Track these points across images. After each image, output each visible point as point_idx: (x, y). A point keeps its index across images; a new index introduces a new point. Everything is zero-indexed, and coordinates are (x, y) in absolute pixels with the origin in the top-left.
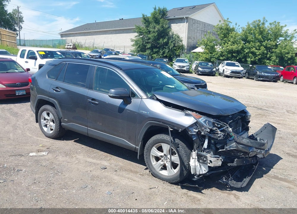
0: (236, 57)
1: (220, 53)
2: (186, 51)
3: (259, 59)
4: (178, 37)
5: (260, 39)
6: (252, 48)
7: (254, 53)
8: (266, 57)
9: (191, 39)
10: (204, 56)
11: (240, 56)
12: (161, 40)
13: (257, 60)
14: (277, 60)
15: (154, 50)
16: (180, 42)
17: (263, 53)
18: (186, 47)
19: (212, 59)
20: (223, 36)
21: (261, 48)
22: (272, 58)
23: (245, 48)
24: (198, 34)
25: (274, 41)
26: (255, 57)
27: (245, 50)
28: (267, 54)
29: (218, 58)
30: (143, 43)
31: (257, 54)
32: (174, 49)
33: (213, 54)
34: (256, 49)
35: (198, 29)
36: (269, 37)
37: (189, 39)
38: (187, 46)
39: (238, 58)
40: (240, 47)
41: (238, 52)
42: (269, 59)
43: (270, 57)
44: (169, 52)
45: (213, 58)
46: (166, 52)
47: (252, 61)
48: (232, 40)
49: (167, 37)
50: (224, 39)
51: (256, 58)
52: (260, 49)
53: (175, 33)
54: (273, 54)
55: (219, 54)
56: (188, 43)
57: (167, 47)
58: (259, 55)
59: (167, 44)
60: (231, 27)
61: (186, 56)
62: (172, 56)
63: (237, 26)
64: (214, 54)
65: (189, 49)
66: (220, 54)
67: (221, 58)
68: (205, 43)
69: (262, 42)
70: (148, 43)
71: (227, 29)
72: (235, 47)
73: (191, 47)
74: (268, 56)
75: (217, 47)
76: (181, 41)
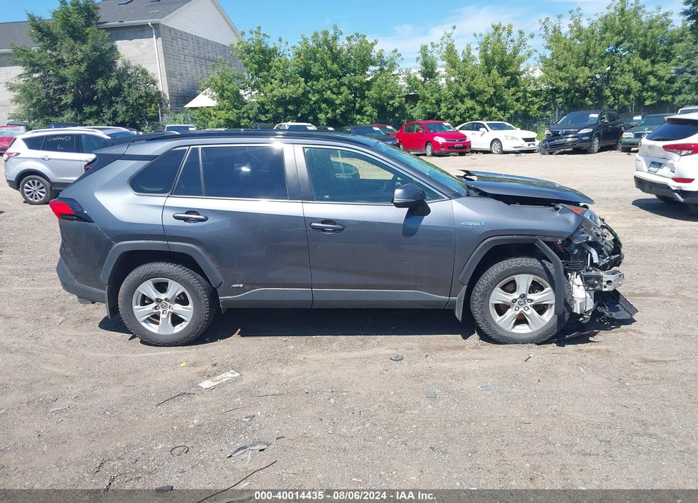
0: (295, 113)
1: (259, 106)
2: (169, 106)
3: (343, 114)
4: (144, 72)
5: (337, 71)
6: (324, 90)
7: (330, 102)
8: (354, 107)
9: (176, 78)
10: (223, 114)
11: (304, 111)
12: (100, 82)
13: (338, 117)
14: (375, 114)
15: (87, 110)
16: (152, 85)
17: (347, 101)
18: (168, 95)
19: (242, 120)
20: (256, 66)
21: (342, 90)
22: (365, 109)
23: (309, 92)
24: (189, 66)
25: (361, 75)
26: (334, 111)
27: (310, 95)
28: (354, 102)
29: (255, 118)
30: (47, 93)
31: (338, 102)
32: (140, 104)
33: (240, 109)
34: (334, 93)
35: (186, 52)
36: (352, 65)
37: (170, 77)
38: (170, 96)
39: (299, 115)
40: (301, 91)
41: (297, 101)
42: (360, 112)
43: (362, 107)
44: (127, 111)
45: (245, 118)
46: (120, 112)
47: (328, 120)
48: (279, 75)
49: (114, 74)
50: (261, 74)
51: (337, 111)
52: (340, 93)
53: (133, 64)
54: (366, 102)
55: (255, 110)
56: (171, 87)
57: (119, 99)
58: (340, 104)
59: (117, 91)
60: (271, 46)
61: (175, 120)
62: (138, 122)
63: (283, 44)
64: (243, 110)
65: (175, 101)
66: (258, 108)
67: (263, 118)
68: (219, 84)
69: (340, 77)
70: (63, 91)
71: (263, 52)
72: (289, 91)
73: (181, 96)
74: (358, 105)
75: (247, 92)
76: (154, 83)
